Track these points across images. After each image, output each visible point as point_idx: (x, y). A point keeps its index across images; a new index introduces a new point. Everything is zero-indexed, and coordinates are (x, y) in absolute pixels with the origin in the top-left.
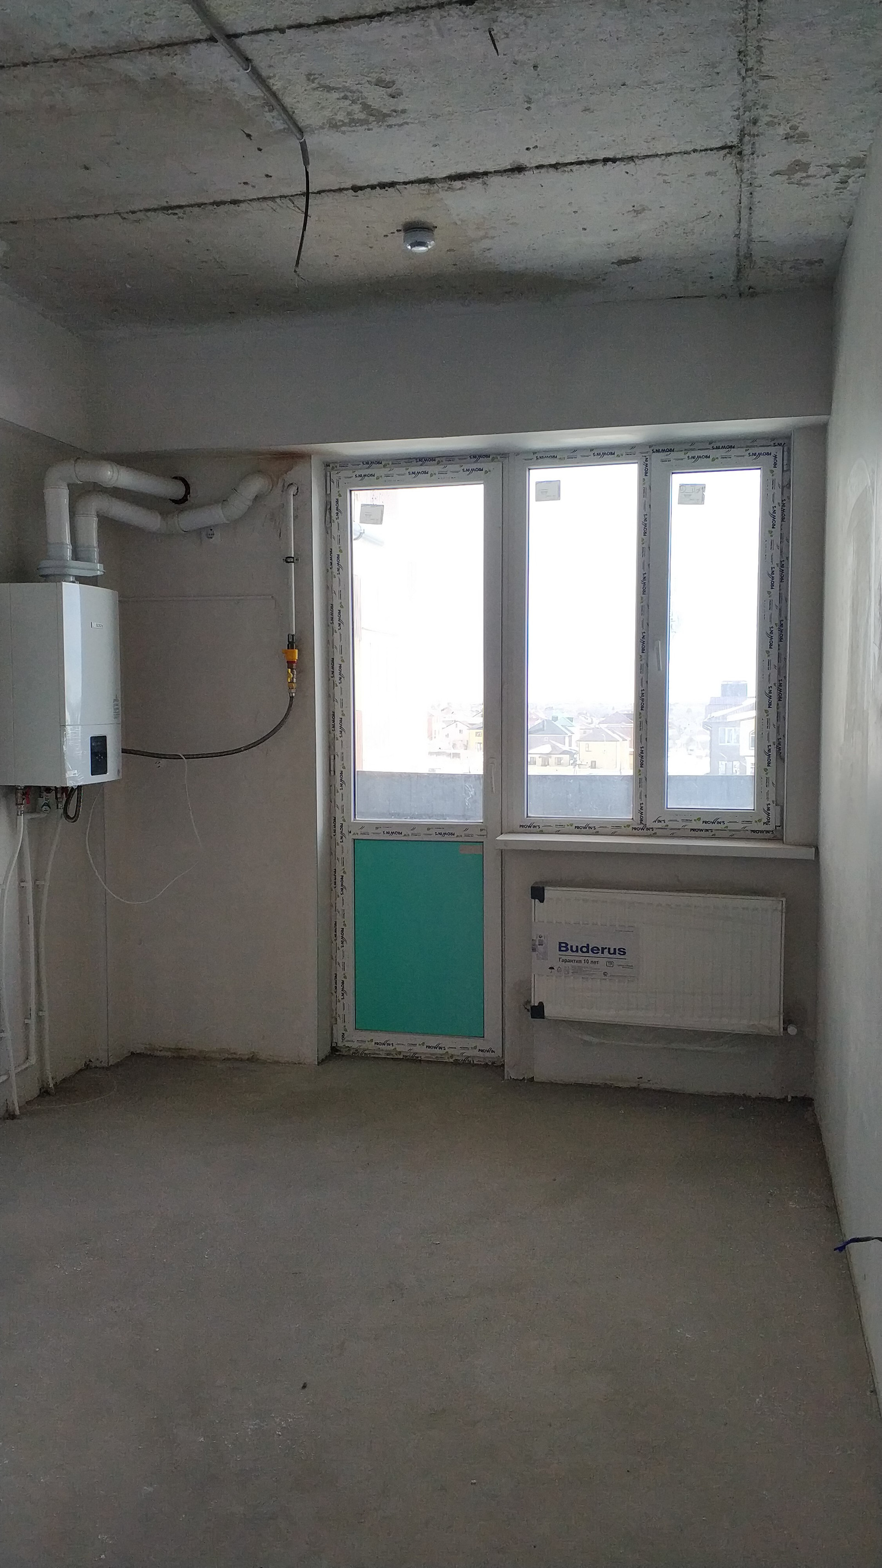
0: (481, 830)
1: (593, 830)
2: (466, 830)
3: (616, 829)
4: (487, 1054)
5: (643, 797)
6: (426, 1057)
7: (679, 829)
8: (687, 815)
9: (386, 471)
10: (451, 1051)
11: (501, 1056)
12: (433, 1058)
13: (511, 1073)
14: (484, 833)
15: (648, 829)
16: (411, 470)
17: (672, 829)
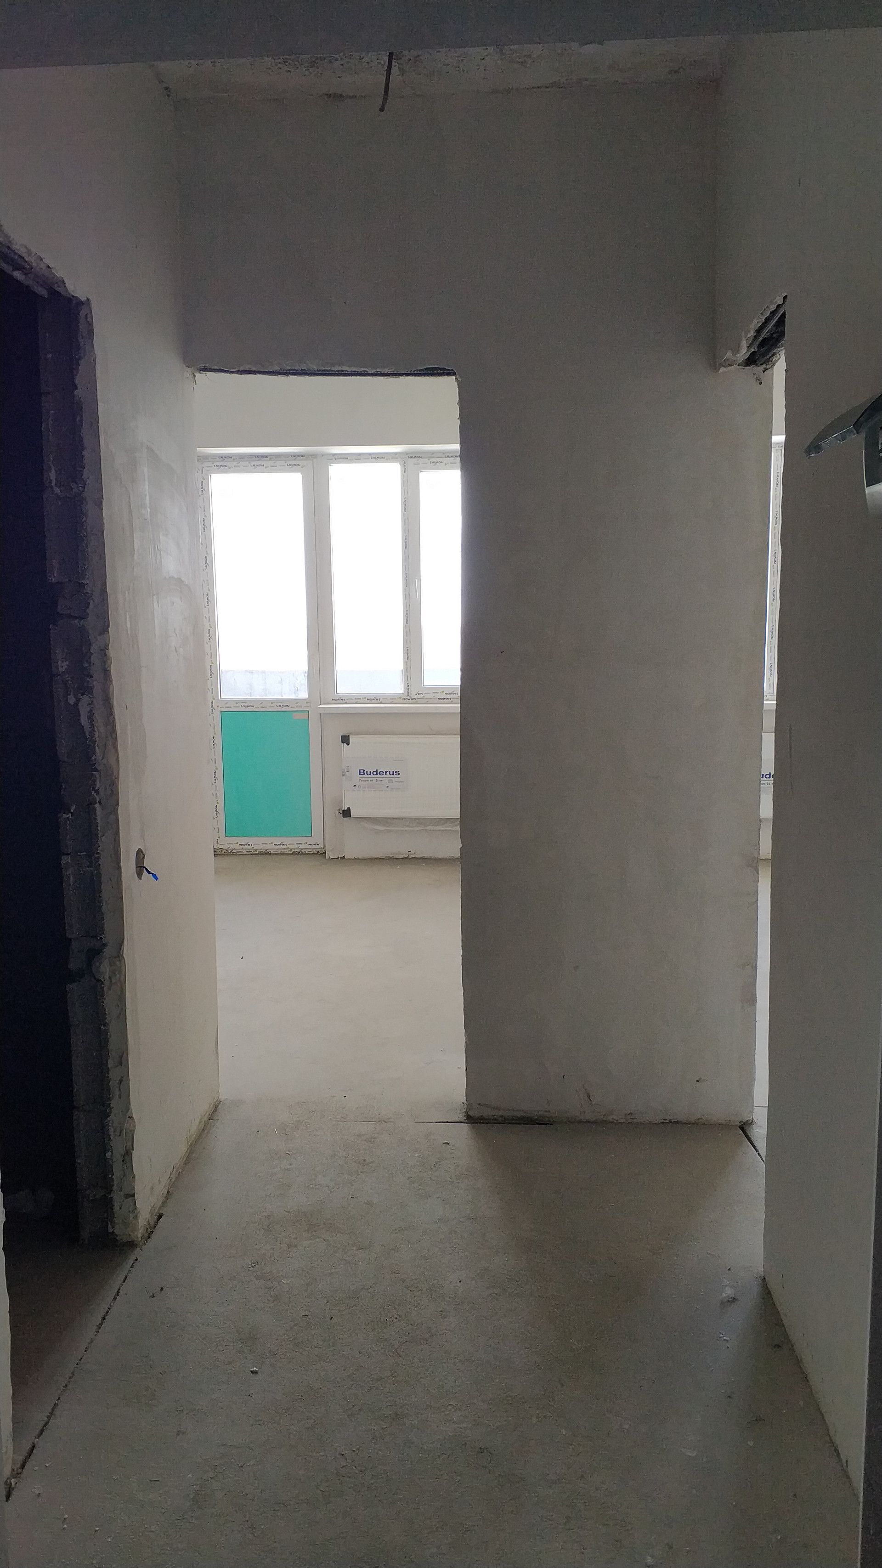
0: (307, 703)
1: (379, 701)
2: (297, 703)
3: (393, 699)
4: (314, 847)
5: (409, 679)
6: (274, 852)
7: (431, 698)
8: (435, 689)
9: (235, 463)
10: (291, 847)
11: (323, 847)
12: (279, 851)
13: (330, 855)
14: (309, 704)
15: (413, 699)
16: (253, 463)
17: (427, 698)
